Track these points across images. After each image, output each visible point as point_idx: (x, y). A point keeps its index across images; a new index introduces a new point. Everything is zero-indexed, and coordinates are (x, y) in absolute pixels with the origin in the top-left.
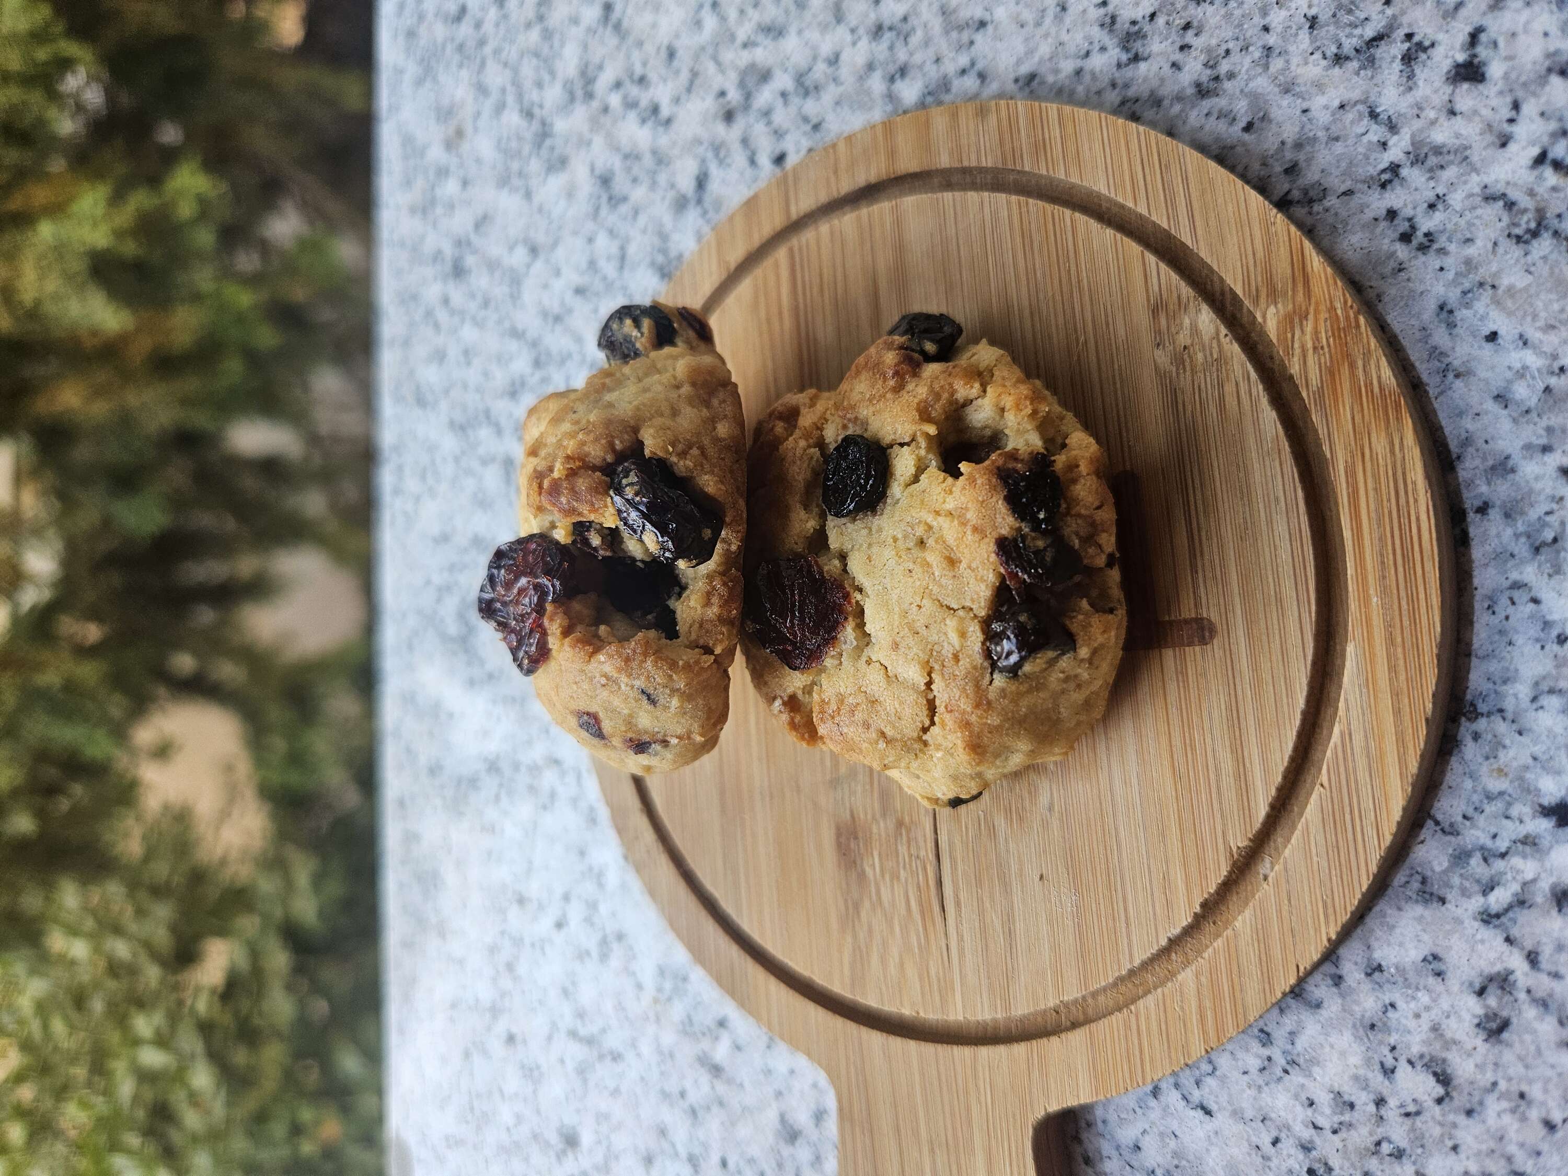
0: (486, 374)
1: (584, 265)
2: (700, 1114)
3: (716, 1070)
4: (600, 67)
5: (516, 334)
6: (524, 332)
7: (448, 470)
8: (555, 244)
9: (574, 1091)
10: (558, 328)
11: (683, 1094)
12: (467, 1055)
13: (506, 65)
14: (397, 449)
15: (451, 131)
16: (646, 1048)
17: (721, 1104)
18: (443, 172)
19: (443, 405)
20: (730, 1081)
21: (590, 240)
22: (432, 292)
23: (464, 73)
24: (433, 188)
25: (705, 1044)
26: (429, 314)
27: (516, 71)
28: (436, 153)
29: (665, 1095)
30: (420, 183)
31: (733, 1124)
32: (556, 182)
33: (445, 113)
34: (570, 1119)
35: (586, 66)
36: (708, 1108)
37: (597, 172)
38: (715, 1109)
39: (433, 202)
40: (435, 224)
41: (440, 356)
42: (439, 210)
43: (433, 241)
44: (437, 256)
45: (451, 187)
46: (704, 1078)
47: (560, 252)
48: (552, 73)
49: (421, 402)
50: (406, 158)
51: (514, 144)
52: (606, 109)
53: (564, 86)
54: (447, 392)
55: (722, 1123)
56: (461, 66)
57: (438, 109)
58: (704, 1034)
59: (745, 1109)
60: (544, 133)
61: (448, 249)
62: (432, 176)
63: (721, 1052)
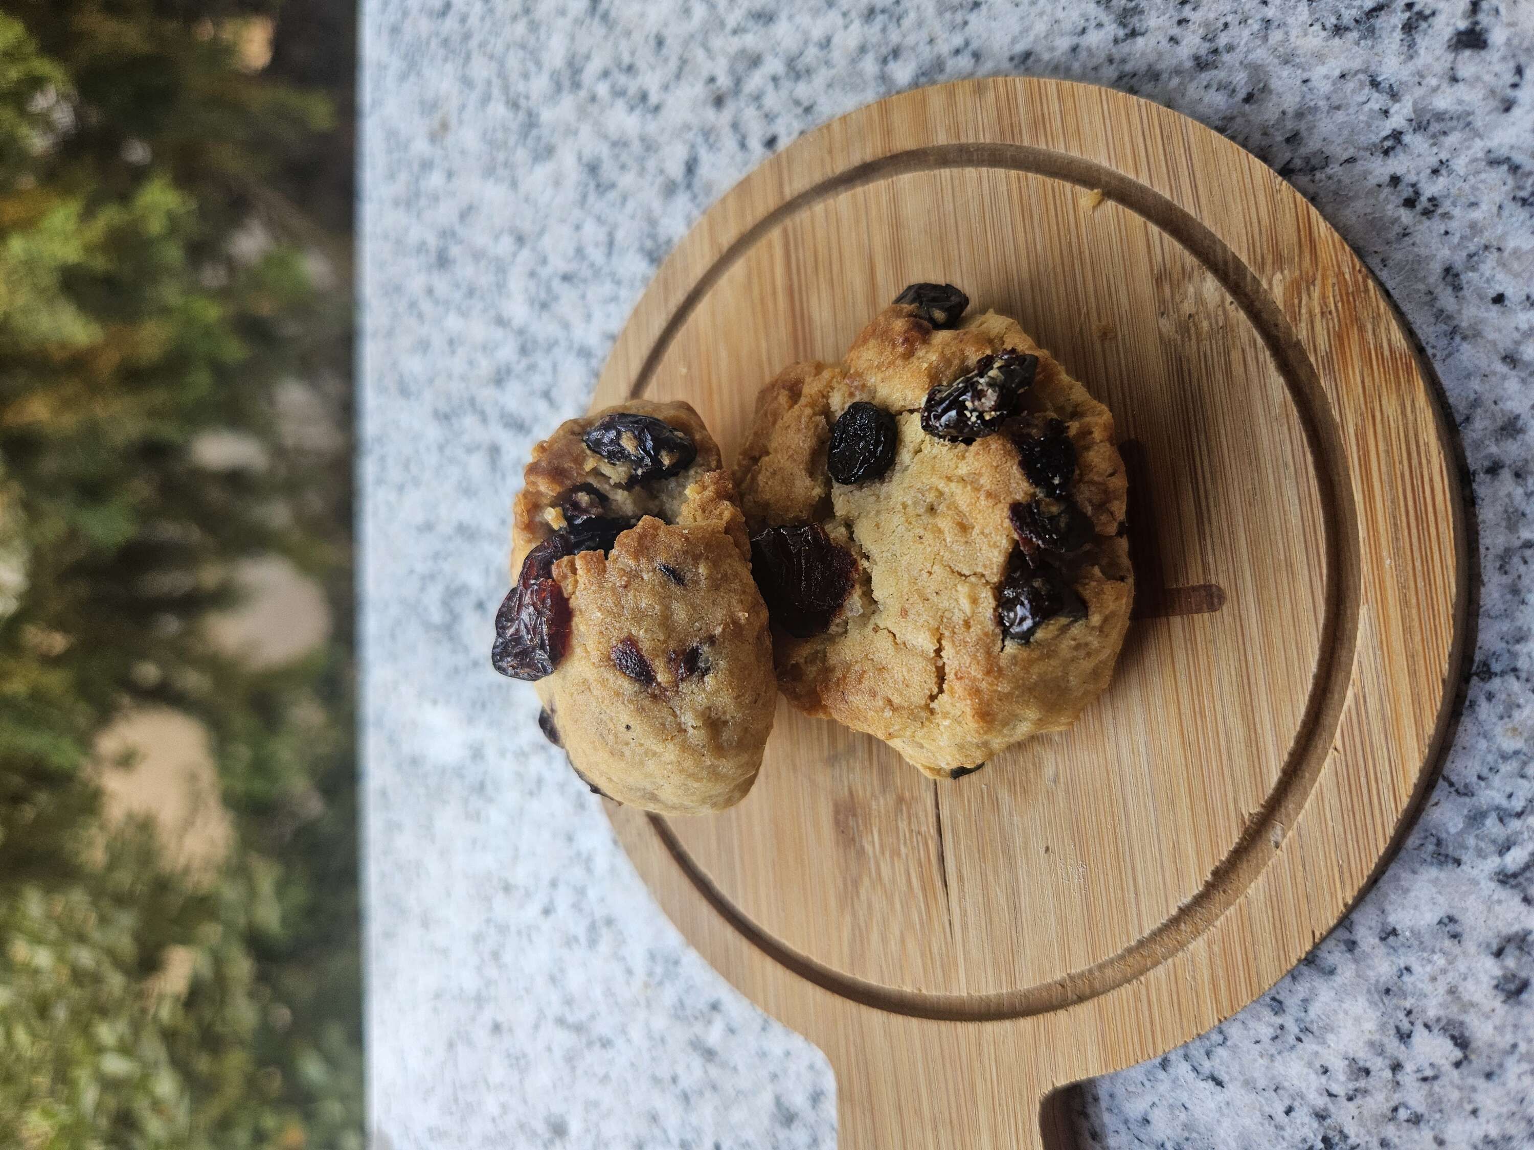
0: (471, 363)
1: (571, 252)
2: (693, 1100)
3: (709, 1054)
4: (588, 57)
5: (501, 321)
6: (510, 321)
7: (432, 459)
8: (541, 233)
9: (561, 1079)
10: (545, 316)
11: (674, 1080)
12: (451, 1045)
13: (491, 57)
14: (379, 440)
15: (436, 124)
16: (636, 1033)
17: (714, 1088)
18: (427, 165)
19: (428, 395)
20: (723, 1065)
21: (578, 228)
22: (416, 284)
23: (449, 67)
24: (417, 180)
25: (698, 1028)
26: (413, 305)
27: (502, 64)
28: (421, 146)
29: (656, 1080)
30: (403, 177)
31: (727, 1108)
32: (542, 173)
33: (429, 107)
34: (557, 1108)
35: (573, 57)
36: (701, 1093)
37: (584, 160)
38: (708, 1094)
39: (417, 195)
40: (419, 215)
41: (424, 346)
42: (423, 202)
43: (416, 234)
44: (422, 247)
45: (436, 179)
46: (697, 1062)
47: (547, 242)
48: (538, 64)
49: (404, 391)
50: (390, 152)
51: (500, 135)
52: (593, 99)
53: (551, 76)
54: (431, 381)
55: (716, 1108)
56: (445, 60)
57: (422, 103)
58: (696, 1018)
59: (739, 1092)
60: (531, 122)
61: (432, 241)
62: (416, 167)
63: (714, 1036)
